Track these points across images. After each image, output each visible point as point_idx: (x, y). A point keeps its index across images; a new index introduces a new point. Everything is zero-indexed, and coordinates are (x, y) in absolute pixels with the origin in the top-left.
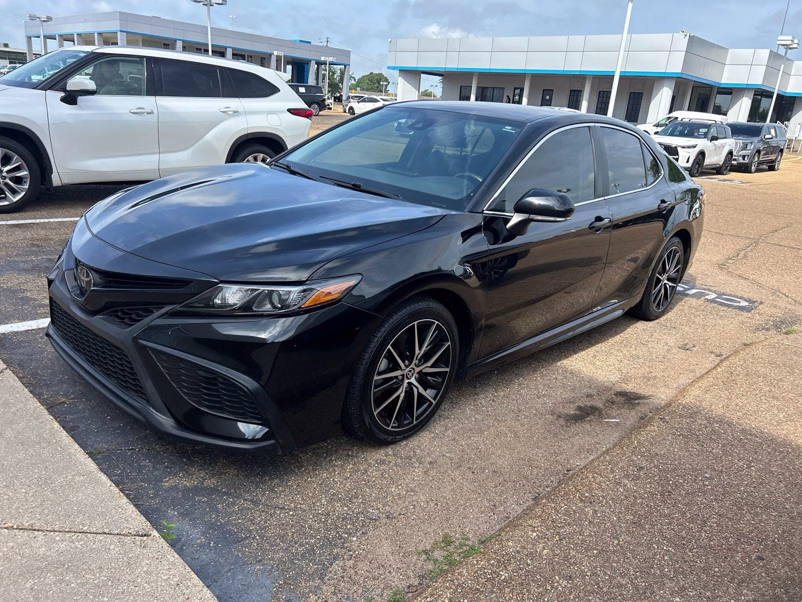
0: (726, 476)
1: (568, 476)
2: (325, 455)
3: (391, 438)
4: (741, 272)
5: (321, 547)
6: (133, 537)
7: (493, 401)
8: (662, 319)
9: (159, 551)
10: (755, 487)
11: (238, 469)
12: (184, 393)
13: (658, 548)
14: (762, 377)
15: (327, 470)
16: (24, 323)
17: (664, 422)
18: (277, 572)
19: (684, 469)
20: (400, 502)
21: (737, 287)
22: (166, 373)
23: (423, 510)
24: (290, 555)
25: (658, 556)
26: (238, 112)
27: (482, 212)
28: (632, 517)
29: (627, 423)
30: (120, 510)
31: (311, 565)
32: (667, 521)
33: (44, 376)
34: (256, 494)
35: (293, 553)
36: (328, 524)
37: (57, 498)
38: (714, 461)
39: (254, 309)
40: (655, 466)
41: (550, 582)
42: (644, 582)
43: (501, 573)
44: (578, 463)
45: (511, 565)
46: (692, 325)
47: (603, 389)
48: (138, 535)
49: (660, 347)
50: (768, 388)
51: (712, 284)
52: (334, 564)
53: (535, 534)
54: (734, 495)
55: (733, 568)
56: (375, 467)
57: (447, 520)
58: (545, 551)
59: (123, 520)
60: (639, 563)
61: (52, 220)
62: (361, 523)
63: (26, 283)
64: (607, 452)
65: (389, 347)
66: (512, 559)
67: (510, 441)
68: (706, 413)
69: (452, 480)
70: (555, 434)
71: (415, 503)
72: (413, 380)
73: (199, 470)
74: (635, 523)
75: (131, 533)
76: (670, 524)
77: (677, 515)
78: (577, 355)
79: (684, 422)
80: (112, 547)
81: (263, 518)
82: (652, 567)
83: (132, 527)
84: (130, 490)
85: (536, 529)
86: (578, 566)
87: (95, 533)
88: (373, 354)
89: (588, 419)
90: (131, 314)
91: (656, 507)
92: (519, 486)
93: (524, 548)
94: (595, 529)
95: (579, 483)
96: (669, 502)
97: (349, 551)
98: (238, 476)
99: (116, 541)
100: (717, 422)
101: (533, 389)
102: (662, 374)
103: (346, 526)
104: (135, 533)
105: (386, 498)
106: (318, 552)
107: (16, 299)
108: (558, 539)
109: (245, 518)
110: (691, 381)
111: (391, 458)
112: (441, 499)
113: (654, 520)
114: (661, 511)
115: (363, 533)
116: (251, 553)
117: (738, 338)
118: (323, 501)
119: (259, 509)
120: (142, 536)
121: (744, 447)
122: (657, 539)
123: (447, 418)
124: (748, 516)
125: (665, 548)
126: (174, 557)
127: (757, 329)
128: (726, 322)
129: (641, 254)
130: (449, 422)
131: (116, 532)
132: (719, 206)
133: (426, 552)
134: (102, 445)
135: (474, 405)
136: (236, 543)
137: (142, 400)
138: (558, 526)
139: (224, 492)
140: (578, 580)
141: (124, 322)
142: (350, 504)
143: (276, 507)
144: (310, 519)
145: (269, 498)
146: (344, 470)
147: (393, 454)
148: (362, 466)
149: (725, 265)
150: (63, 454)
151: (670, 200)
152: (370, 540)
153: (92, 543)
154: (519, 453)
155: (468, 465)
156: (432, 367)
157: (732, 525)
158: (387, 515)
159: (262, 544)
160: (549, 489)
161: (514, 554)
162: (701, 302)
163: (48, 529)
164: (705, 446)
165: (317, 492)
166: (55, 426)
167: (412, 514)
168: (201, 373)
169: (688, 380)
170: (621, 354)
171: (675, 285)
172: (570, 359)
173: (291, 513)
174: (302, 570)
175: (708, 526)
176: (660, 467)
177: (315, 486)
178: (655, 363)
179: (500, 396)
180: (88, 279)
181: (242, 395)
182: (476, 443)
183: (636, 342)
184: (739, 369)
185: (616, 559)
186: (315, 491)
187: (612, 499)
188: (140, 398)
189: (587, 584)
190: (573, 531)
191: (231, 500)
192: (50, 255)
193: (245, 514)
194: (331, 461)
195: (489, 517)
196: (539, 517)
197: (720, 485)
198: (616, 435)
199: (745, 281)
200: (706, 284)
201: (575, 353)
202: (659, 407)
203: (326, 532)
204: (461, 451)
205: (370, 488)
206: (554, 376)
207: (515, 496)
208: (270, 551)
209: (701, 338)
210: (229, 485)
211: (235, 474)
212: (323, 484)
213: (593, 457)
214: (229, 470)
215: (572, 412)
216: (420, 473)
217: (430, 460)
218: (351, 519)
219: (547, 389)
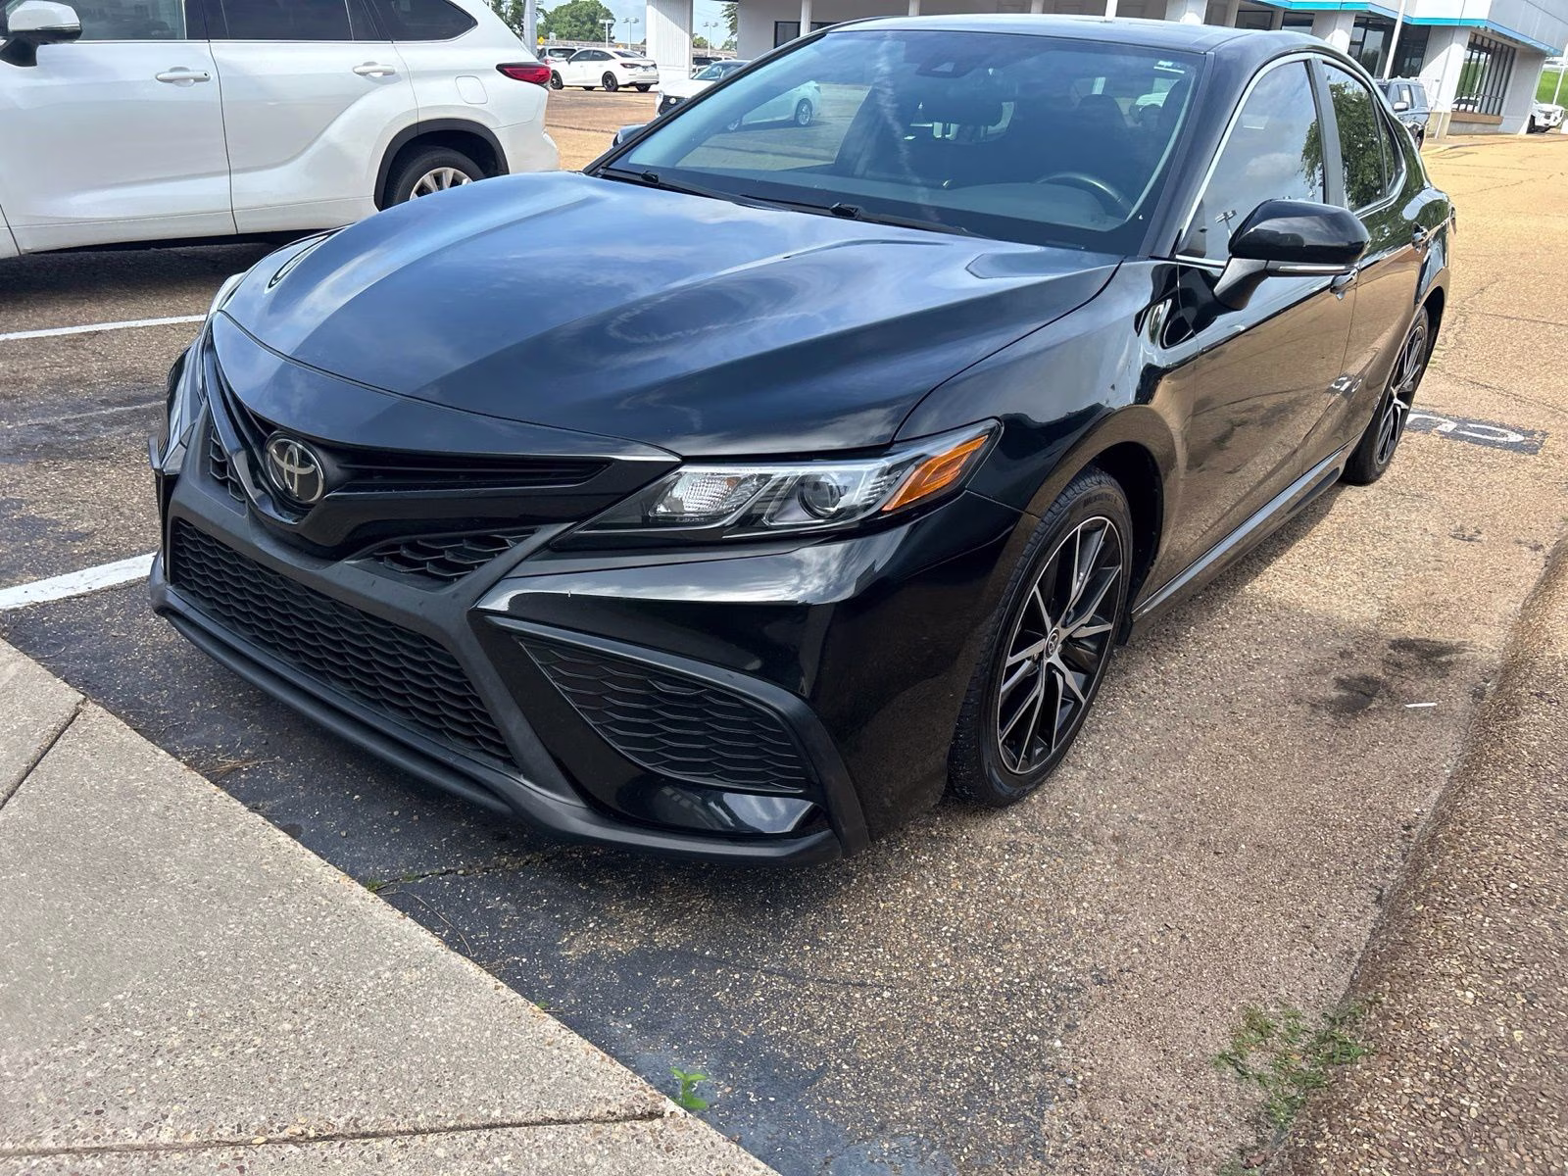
1: (1412, 841)
2: (884, 841)
3: (1016, 789)
4: (1469, 374)
5: (997, 1075)
6: (627, 1125)
7: (1165, 683)
8: (1384, 479)
11: (714, 897)
12: (616, 737)
15: (907, 878)
16: (51, 581)
17: (1550, 702)
18: (936, 1153)
20: (1102, 940)
21: (1479, 404)
22: (565, 692)
23: (1164, 952)
24: (940, 1103)
26: (391, 73)
29: (1453, 707)
31: (999, 1123)
33: (157, 707)
34: (786, 954)
35: (944, 1099)
36: (983, 1014)
39: (767, 523)
43: (1463, 1101)
44: (1420, 806)
45: (1471, 1078)
46: (1448, 488)
47: (1364, 636)
48: (634, 1117)
49: (1417, 537)
51: (1430, 401)
52: (1048, 1114)
53: (1470, 995)
56: (1007, 861)
57: (1228, 973)
58: (1515, 1033)
59: (577, 1079)
61: (12, 336)
62: (1051, 1004)
63: (16, 485)
65: (1035, 588)
66: (1464, 1064)
67: (1250, 771)
69: (1184, 875)
70: (1330, 746)
71: (1137, 940)
72: (1056, 658)
73: (627, 908)
75: (615, 1113)
78: (1272, 567)
80: (590, 1160)
81: (831, 1013)
83: (610, 1098)
85: (1464, 982)
87: (526, 1125)
89: (1373, 706)
90: (441, 552)
92: (1330, 875)
93: (1469, 1031)
97: (1063, 1076)
98: (722, 915)
99: (589, 1139)
101: (1228, 648)
102: (1456, 595)
103: (1024, 1014)
104: (624, 1111)
106: (997, 1088)
107: (9, 525)
108: (1524, 1001)
109: (791, 1020)
110: (1520, 605)
111: (1024, 837)
112: (1188, 924)
116: (850, 1109)
118: (940, 957)
119: (812, 994)
120: (642, 1117)
126: (756, 1169)
131: (577, 1115)
133: (1228, 1058)
134: (375, 869)
135: (1132, 697)
136: (803, 1087)
137: (490, 759)
138: (1504, 969)
139: (711, 958)
141: (425, 573)
142: (1002, 958)
143: (846, 984)
144: (938, 1004)
145: (817, 963)
146: (944, 875)
147: (1027, 827)
148: (977, 861)
149: (1435, 362)
150: (338, 912)
152: (1092, 1044)
153: (534, 1155)
154: (1283, 797)
155: (1197, 838)
156: (1089, 624)
158: (1097, 975)
159: (862, 1082)
161: (1458, 1050)
162: (1435, 438)
163: (401, 1128)
166: (280, 840)
167: (1146, 966)
168: (665, 688)
169: (1513, 605)
170: (1354, 559)
171: (1406, 408)
172: (1263, 575)
173: (886, 994)
174: (983, 1138)
177: (903, 921)
178: (1428, 573)
179: (1172, 671)
180: (305, 471)
181: (767, 733)
182: (1183, 783)
183: (1367, 531)
186: (910, 934)
188: (482, 754)
190: (1541, 978)
191: (737, 976)
192: (43, 416)
193: (788, 1010)
194: (904, 854)
195: (1311, 955)
198: (1449, 740)
199: (1487, 392)
201: (1268, 563)
202: (1496, 668)
203: (987, 1033)
204: (1165, 805)
205: (1025, 910)
206: (1254, 617)
207: (1334, 901)
208: (892, 1100)
209: (1481, 514)
210: (715, 938)
211: (712, 911)
212: (917, 915)
213: (1437, 792)
214: (694, 901)
215: (1334, 694)
216: (1109, 867)
217: (1111, 832)
218: (1024, 995)
219: (1256, 646)
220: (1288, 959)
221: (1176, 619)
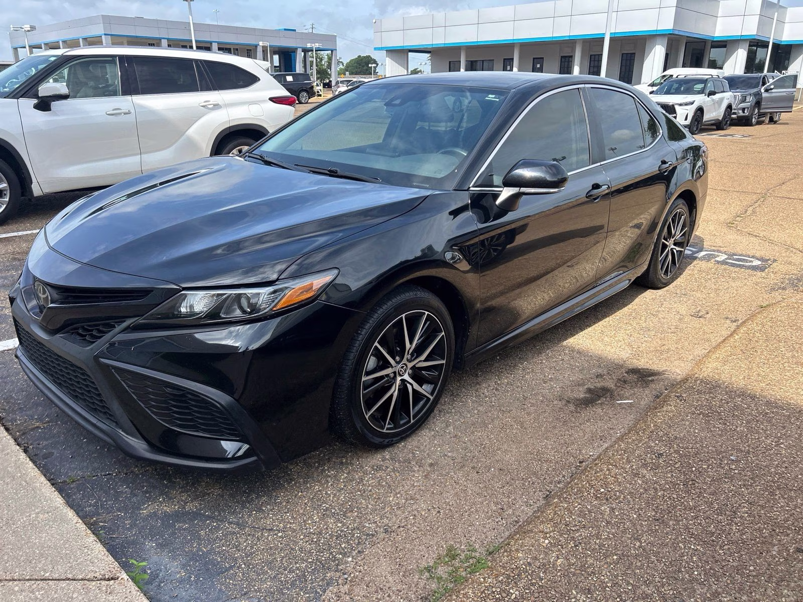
0: (754, 457)
1: (580, 468)
2: (317, 465)
3: (387, 440)
4: (750, 230)
5: (313, 572)
6: (98, 582)
7: (497, 389)
8: (671, 286)
9: (126, 597)
10: (786, 467)
11: (223, 488)
12: (153, 412)
13: (685, 547)
14: (783, 342)
15: (319, 481)
17: (681, 400)
19: (708, 453)
20: (399, 512)
21: (747, 245)
22: (132, 392)
23: (425, 519)
24: (279, 584)
25: (686, 557)
26: (218, 105)
27: (468, 190)
28: (653, 514)
29: (642, 403)
30: (86, 550)
31: (302, 594)
32: (692, 514)
33: (18, 400)
34: (242, 515)
35: (282, 582)
36: (321, 544)
37: (19, 541)
38: (739, 441)
39: (223, 316)
40: (675, 451)
41: (567, 598)
42: (671, 589)
43: (511, 591)
44: (591, 452)
45: (522, 580)
46: (703, 290)
47: (614, 367)
48: (105, 579)
49: (672, 316)
50: (791, 353)
51: (721, 245)
52: (327, 592)
53: (547, 541)
54: (765, 478)
55: (769, 565)
56: (372, 474)
57: (451, 530)
58: (559, 561)
59: (88, 562)
60: (665, 568)
62: (356, 541)
64: (621, 439)
65: (376, 344)
66: (523, 574)
67: (516, 433)
68: (727, 387)
69: (455, 483)
70: (564, 422)
71: (416, 513)
72: (406, 377)
73: (180, 493)
74: (657, 520)
75: (96, 577)
76: (696, 517)
77: (703, 507)
78: (584, 332)
79: (703, 399)
80: (75, 595)
81: (250, 542)
82: (680, 571)
83: (98, 571)
84: (105, 522)
85: (548, 535)
86: (597, 576)
87: (57, 580)
88: (359, 354)
89: (600, 402)
90: (92, 331)
91: (680, 499)
92: (529, 484)
93: (535, 558)
94: (614, 531)
95: (593, 478)
96: (694, 492)
97: (344, 574)
98: (222, 496)
99: (79, 587)
100: (739, 396)
101: (538, 373)
102: (676, 346)
103: (340, 545)
104: (101, 576)
105: (384, 508)
106: (310, 578)
108: (573, 545)
109: (229, 545)
110: (707, 351)
111: (387, 463)
112: (444, 506)
113: (678, 515)
114: (685, 503)
115: (359, 552)
116: (235, 585)
117: (754, 301)
118: (315, 518)
119: (245, 533)
120: (109, 580)
121: (770, 422)
122: (683, 537)
123: (448, 413)
124: (782, 502)
125: (692, 547)
127: (773, 289)
128: (738, 283)
129: (645, 219)
130: (450, 417)
131: (80, 577)
132: (723, 162)
133: (428, 569)
134: (77, 472)
135: (476, 396)
136: (219, 575)
137: (111, 422)
138: (572, 530)
139: (208, 516)
140: (597, 593)
141: (85, 340)
142: (344, 519)
143: (263, 529)
144: (301, 539)
145: (256, 519)
146: (338, 480)
147: (391, 458)
148: (357, 474)
149: (733, 224)
150: (28, 489)
151: (671, 161)
152: (367, 560)
153: (53, 592)
154: (526, 446)
155: (472, 465)
156: (426, 360)
157: (765, 514)
158: (386, 529)
159: (247, 574)
160: (561, 485)
161: (524, 567)
162: (711, 264)
163: (7, 578)
164: (728, 424)
165: (308, 508)
166: (21, 457)
167: (413, 525)
169: (704, 351)
170: (630, 328)
171: (683, 250)
172: (576, 336)
173: (280, 534)
174: (292, 600)
175: (739, 517)
176: (681, 452)
177: (306, 501)
178: (667, 335)
179: (503, 384)
180: (45, 296)
181: (215, 411)
182: (480, 438)
183: (646, 313)
184: (757, 335)
185: (639, 564)
186: (306, 507)
187: (631, 493)
188: (108, 420)
189: (608, 597)
190: (589, 535)
191: (215, 524)
193: (230, 539)
194: (323, 471)
195: (497, 522)
196: (551, 520)
197: (748, 467)
198: (629, 419)
199: (755, 239)
200: (715, 244)
201: (582, 330)
202: (675, 383)
203: (318, 553)
204: (464, 449)
205: (367, 498)
206: (560, 357)
207: (524, 497)
208: (257, 581)
209: (714, 303)
210: (213, 507)
211: (219, 494)
212: (314, 499)
213: (607, 445)
214: (212, 490)
215: (582, 396)
216: (420, 478)
217: (430, 462)
218: (345, 536)
219: (554, 372)
220: (485, 524)
221: (520, 358)
